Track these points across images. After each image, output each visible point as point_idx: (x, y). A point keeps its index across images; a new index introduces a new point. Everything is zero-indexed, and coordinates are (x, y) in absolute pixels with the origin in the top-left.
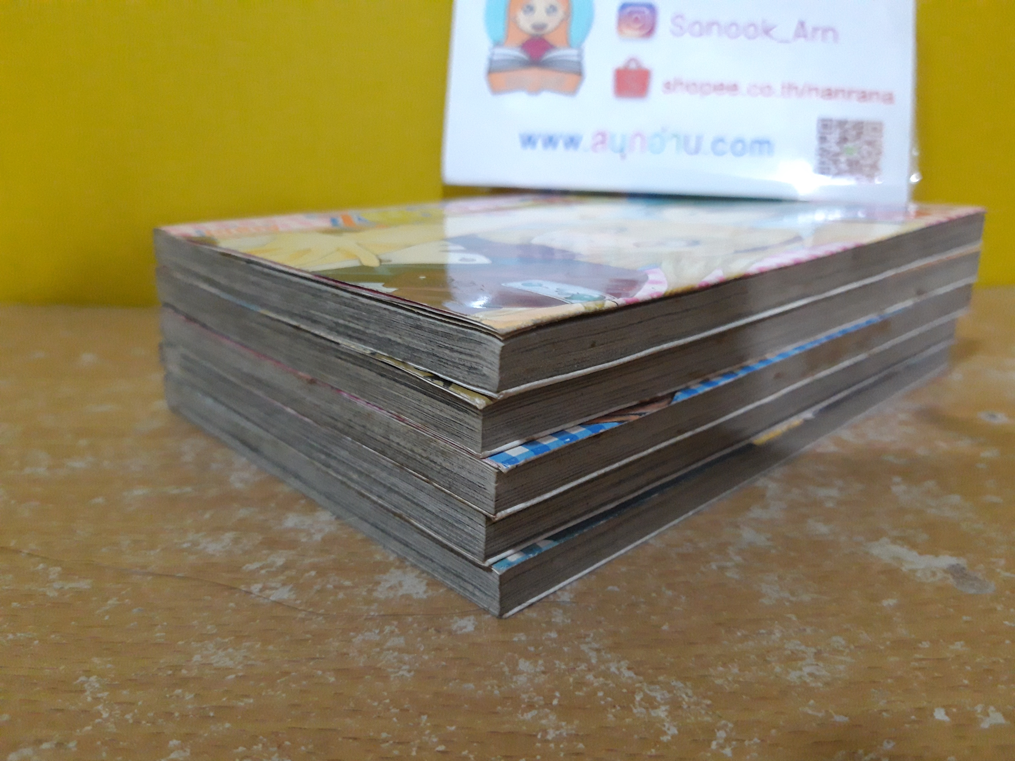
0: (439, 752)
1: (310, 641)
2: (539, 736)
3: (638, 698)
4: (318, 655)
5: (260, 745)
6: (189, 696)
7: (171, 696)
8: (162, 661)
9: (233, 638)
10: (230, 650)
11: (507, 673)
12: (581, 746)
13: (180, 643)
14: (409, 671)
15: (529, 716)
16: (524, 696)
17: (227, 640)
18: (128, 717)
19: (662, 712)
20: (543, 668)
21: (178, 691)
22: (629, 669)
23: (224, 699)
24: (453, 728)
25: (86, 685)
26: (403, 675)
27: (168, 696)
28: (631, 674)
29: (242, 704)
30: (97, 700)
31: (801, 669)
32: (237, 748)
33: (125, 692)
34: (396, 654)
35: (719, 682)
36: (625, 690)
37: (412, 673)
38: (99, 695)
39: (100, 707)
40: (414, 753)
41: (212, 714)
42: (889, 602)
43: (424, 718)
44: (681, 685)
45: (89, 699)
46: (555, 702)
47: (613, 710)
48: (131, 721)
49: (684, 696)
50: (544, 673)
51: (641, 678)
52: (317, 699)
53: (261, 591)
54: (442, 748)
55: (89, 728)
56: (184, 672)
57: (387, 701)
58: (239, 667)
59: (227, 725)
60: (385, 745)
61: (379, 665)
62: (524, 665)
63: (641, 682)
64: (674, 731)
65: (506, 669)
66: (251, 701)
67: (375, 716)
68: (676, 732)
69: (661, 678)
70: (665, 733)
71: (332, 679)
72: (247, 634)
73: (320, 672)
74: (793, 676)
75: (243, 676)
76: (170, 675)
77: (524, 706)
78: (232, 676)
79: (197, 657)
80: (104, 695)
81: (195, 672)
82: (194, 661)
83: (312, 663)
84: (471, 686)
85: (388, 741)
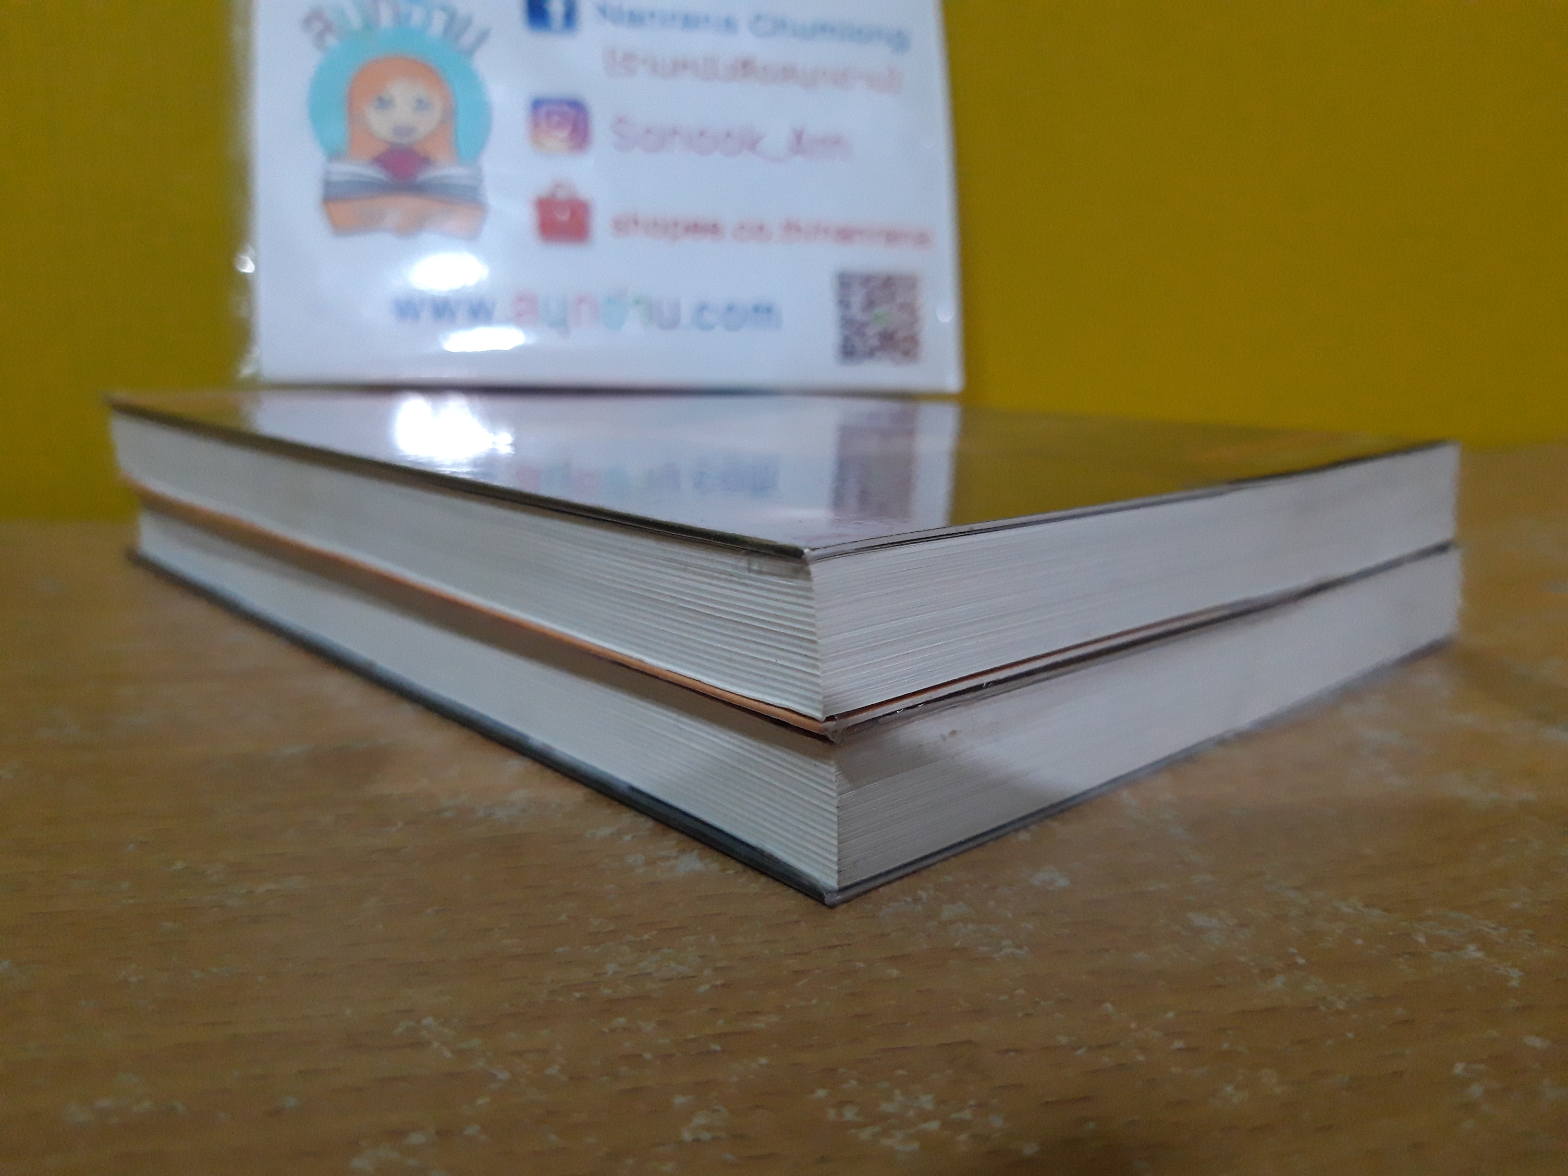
0: (1180, 1050)
1: (802, 924)
2: (1322, 1007)
3: (1421, 940)
4: (835, 941)
5: (854, 1083)
6: (649, 1027)
7: (613, 1031)
8: (547, 980)
9: (655, 932)
10: (666, 950)
11: (1183, 933)
12: (1400, 1012)
14: (1020, 947)
15: (1279, 982)
16: (1242, 959)
17: (646, 937)
18: (553, 1070)
19: (1473, 952)
20: (1234, 920)
21: (620, 1021)
22: (1367, 906)
23: (720, 1022)
24: (1170, 1015)
25: (424, 1033)
26: (1012, 953)
27: (606, 1030)
28: (1377, 912)
29: (763, 1026)
30: (463, 1054)
32: (813, 1092)
33: (512, 1035)
34: (971, 926)
35: (1515, 906)
36: (1391, 933)
37: (1026, 949)
38: (464, 1045)
39: (480, 1064)
40: (1141, 1058)
41: (716, 1047)
43: (1108, 1006)
44: (1468, 917)
45: (448, 1054)
46: (1301, 961)
47: (1401, 959)
48: (565, 1078)
49: (1486, 929)
50: (1243, 925)
51: (1398, 915)
52: (893, 1002)
53: (650, 863)
54: (1179, 1044)
55: (483, 1101)
56: (607, 991)
57: (1021, 991)
58: (707, 972)
59: (763, 1061)
60: (1080, 1052)
61: (957, 944)
62: (1199, 920)
63: (1405, 920)
64: (1515, 973)
65: (1176, 928)
66: (774, 1019)
67: (1020, 1015)
68: (1521, 973)
69: (1429, 912)
70: (1506, 977)
71: (895, 972)
72: (675, 925)
73: (861, 965)
75: (723, 985)
76: (581, 999)
77: (1256, 971)
78: (704, 988)
79: (610, 968)
80: (476, 1042)
81: (627, 990)
82: (610, 973)
83: (836, 952)
84: (1140, 956)
85: (1079, 1047)
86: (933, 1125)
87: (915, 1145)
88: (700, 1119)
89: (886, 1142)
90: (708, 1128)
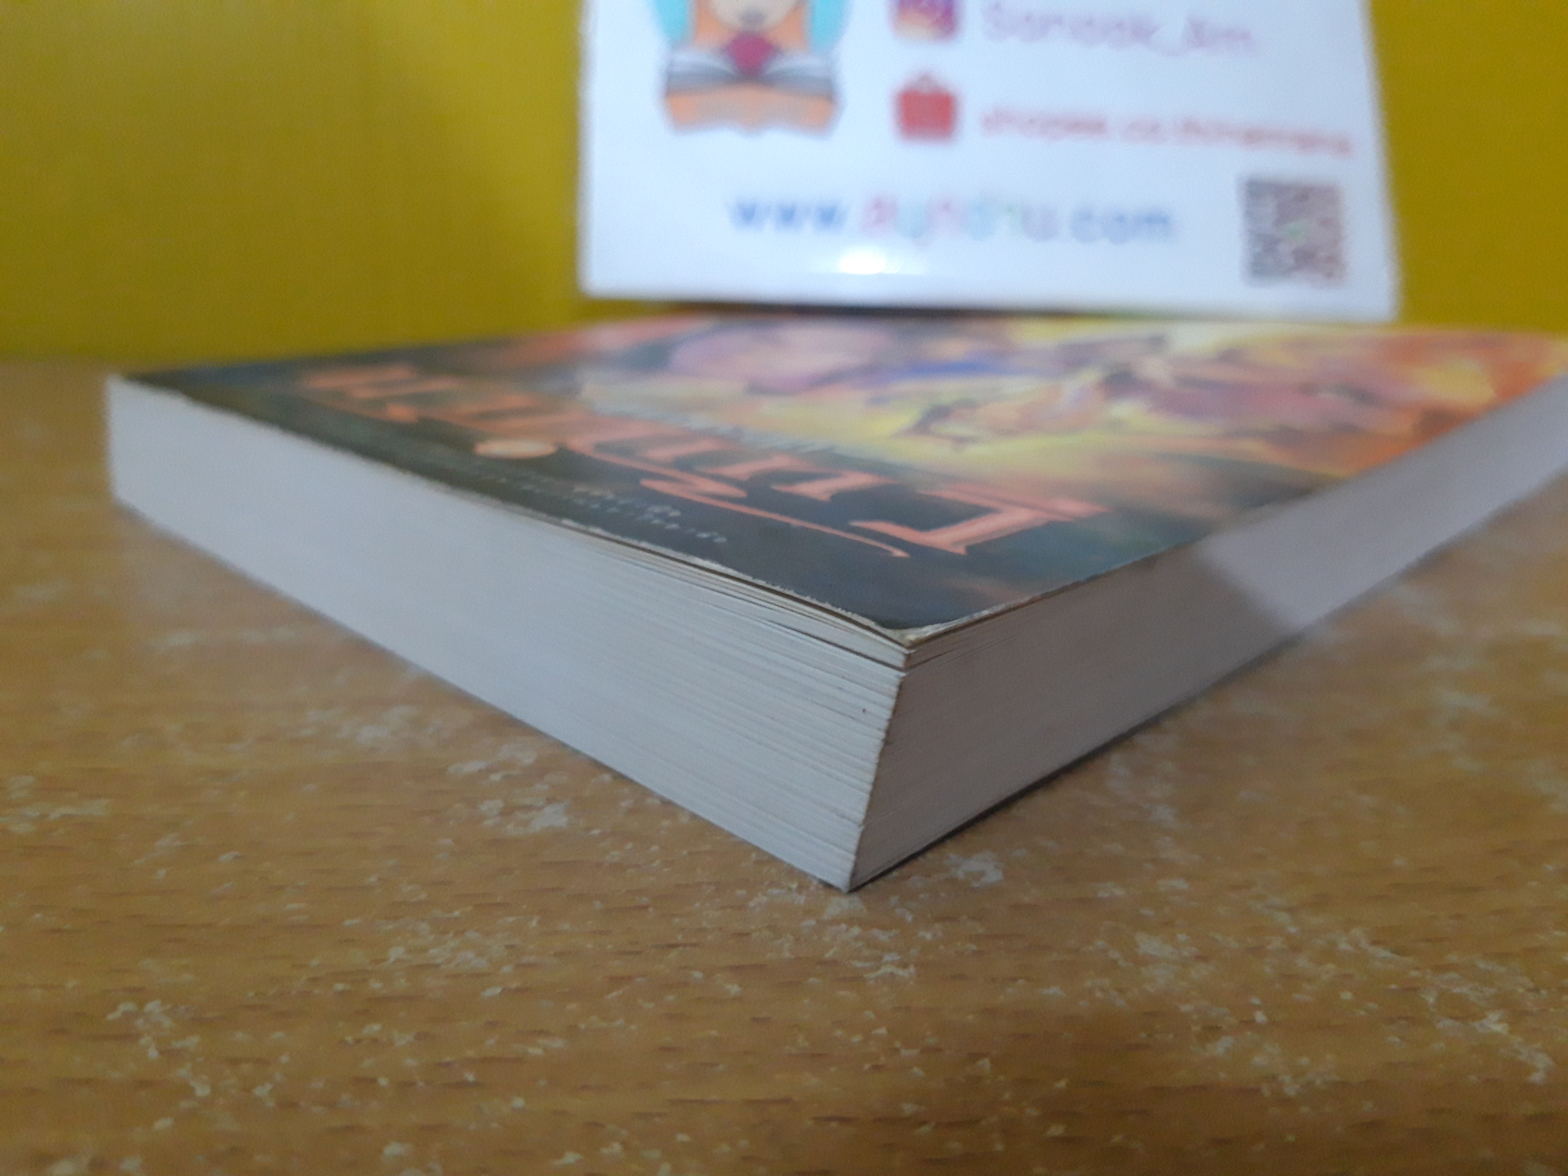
0: (1055, 1139)
1: (651, 910)
2: (1266, 1091)
3: (1430, 999)
4: (680, 939)
5: (617, 1147)
6: (403, 1039)
7: (358, 1041)
8: (314, 962)
9: (470, 908)
10: (471, 935)
11: (1121, 963)
13: (348, 922)
14: (905, 966)
15: (1220, 1047)
16: (1186, 1008)
18: (261, 1091)
19: (1496, 1025)
20: (1194, 950)
21: (373, 1028)
22: (1375, 943)
23: (491, 1042)
24: (1062, 1084)
25: (140, 1023)
26: (892, 974)
27: (349, 1039)
28: (1383, 953)
30: (171, 1056)
32: (559, 1155)
33: (240, 1035)
34: (856, 931)
36: (1393, 986)
37: (912, 969)
38: (177, 1045)
39: (183, 1072)
40: (999, 1147)
41: (470, 1077)
44: (1502, 969)
45: (153, 1053)
46: (1260, 1017)
47: (1394, 1027)
48: (271, 1104)
49: (1521, 990)
50: (1201, 958)
51: (1410, 960)
52: (714, 1033)
53: (507, 812)
54: (1057, 1130)
55: (163, 1124)
56: (376, 985)
57: (882, 1031)
58: (507, 969)
59: (519, 1102)
60: (924, 1129)
61: (829, 955)
62: (1148, 945)
63: (1417, 968)
64: (1542, 1062)
65: (1114, 954)
66: (558, 1044)
67: (867, 1066)
68: (1551, 1063)
69: (1452, 958)
70: (1528, 1067)
71: (734, 989)
72: (499, 899)
73: (698, 975)
75: (518, 990)
76: (342, 993)
77: (1196, 1029)
78: (494, 991)
79: (396, 953)
80: (192, 1041)
81: (402, 984)
82: (392, 960)
83: (674, 954)
84: (1054, 990)
85: (924, 1123)
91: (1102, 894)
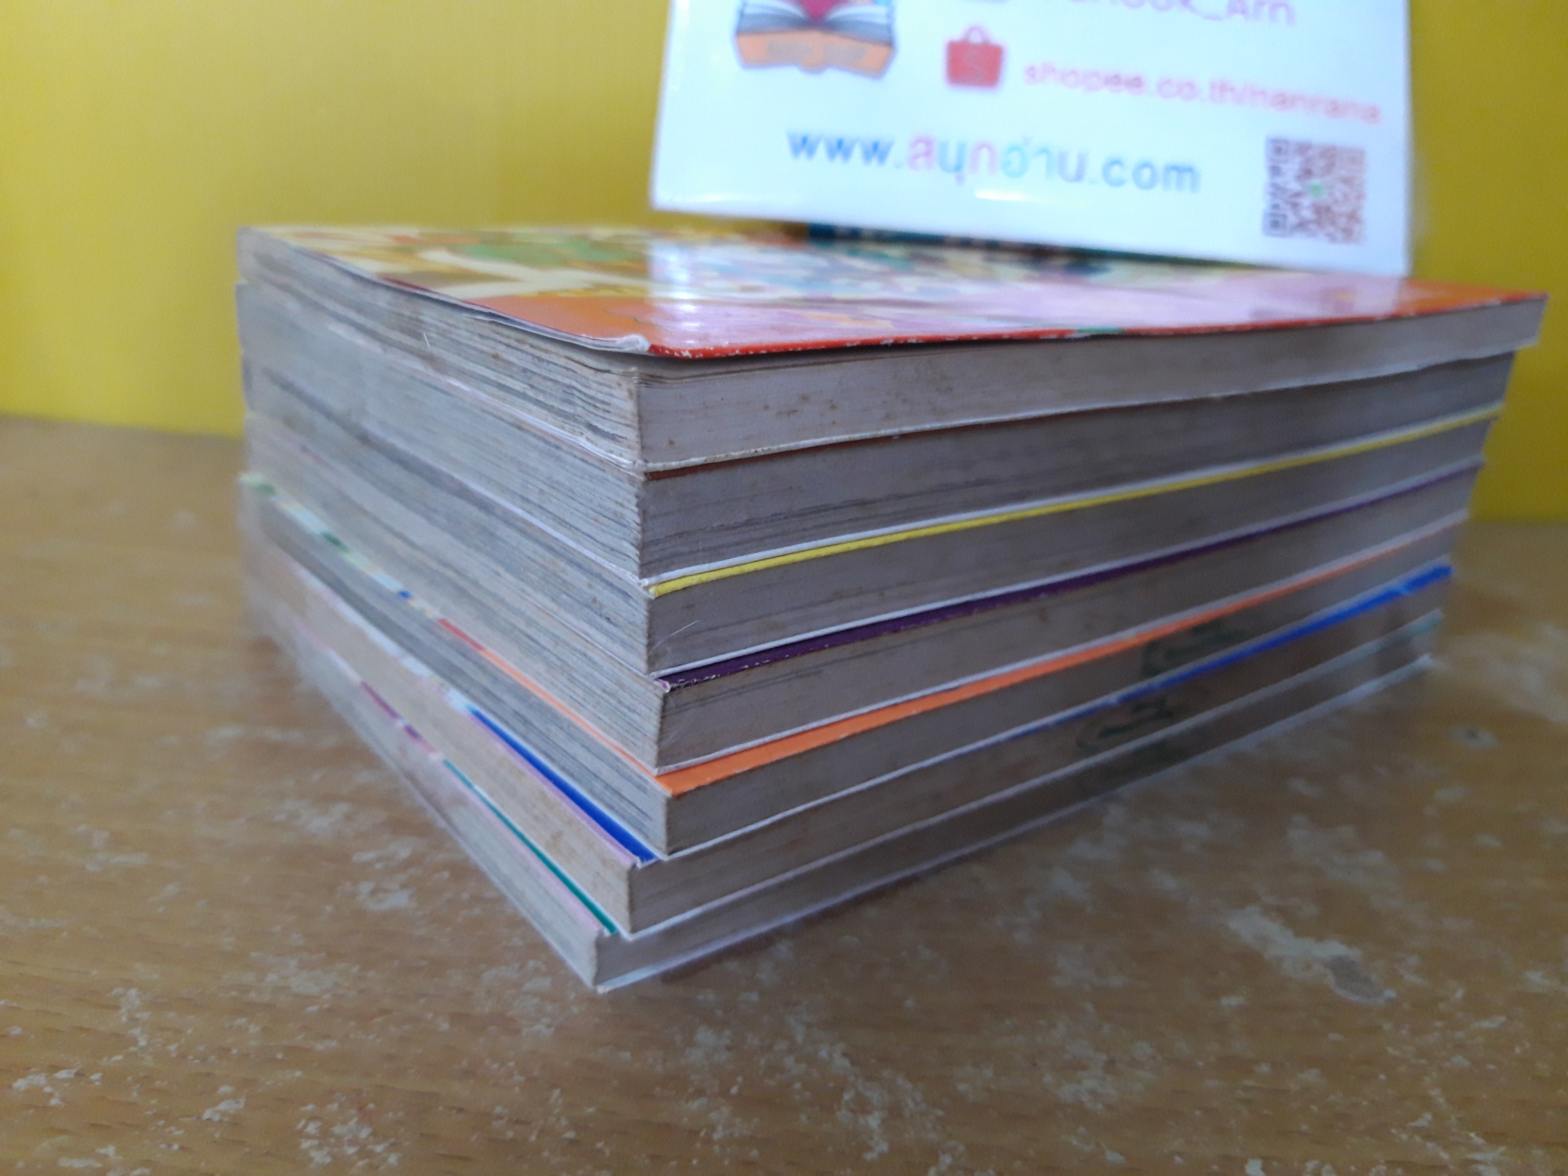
0: (566, 1139)
1: (425, 971)
2: (702, 1134)
3: (847, 1096)
4: (432, 992)
5: (335, 1106)
6: (254, 1029)
7: (231, 1027)
8: (226, 977)
9: (324, 955)
10: (318, 972)
11: (679, 1044)
12: (755, 1153)
13: (253, 954)
14: (549, 1026)
15: (695, 1105)
16: (693, 1077)
17: (315, 957)
18: (172, 1048)
19: (874, 1121)
20: (728, 1042)
21: (241, 1021)
22: (845, 1055)
23: (300, 1037)
24: (591, 1110)
25: (123, 1000)
26: (539, 1031)
27: (227, 1025)
28: (846, 1063)
30: (133, 1021)
31: (1079, 1082)
32: (306, 1105)
33: (171, 1015)
34: (536, 1001)
35: (962, 1087)
36: (831, 1085)
37: (552, 1030)
38: (138, 1015)
39: (136, 1031)
40: (533, 1138)
41: (280, 1056)
42: (1231, 1002)
43: (557, 1092)
44: (909, 1086)
45: (124, 1019)
46: (734, 1090)
47: (809, 1110)
48: (174, 1055)
49: (910, 1101)
50: (729, 1048)
51: (858, 1070)
52: (420, 1051)
53: (373, 893)
54: (570, 1135)
55: (119, 1057)
56: (253, 995)
57: (512, 1064)
58: (327, 996)
60: (497, 1123)
61: (510, 1014)
62: (705, 1036)
63: (856, 1076)
64: (884, 1147)
65: (678, 1038)
66: (334, 1044)
67: (491, 1082)
68: (886, 1149)
69: (885, 1073)
70: (870, 1149)
71: (445, 1026)
72: (342, 951)
73: (430, 1015)
74: (1066, 1092)
75: (328, 1009)
76: (233, 997)
77: (692, 1090)
78: (313, 1009)
79: (272, 977)
80: (145, 1015)
81: (266, 998)
82: (268, 981)
83: (422, 1001)
84: (626, 1055)
85: (502, 1118)
86: (351, 1151)
87: (328, 1160)
88: (222, 1106)
89: (313, 1153)
90: (224, 1114)
91: (700, 997)
